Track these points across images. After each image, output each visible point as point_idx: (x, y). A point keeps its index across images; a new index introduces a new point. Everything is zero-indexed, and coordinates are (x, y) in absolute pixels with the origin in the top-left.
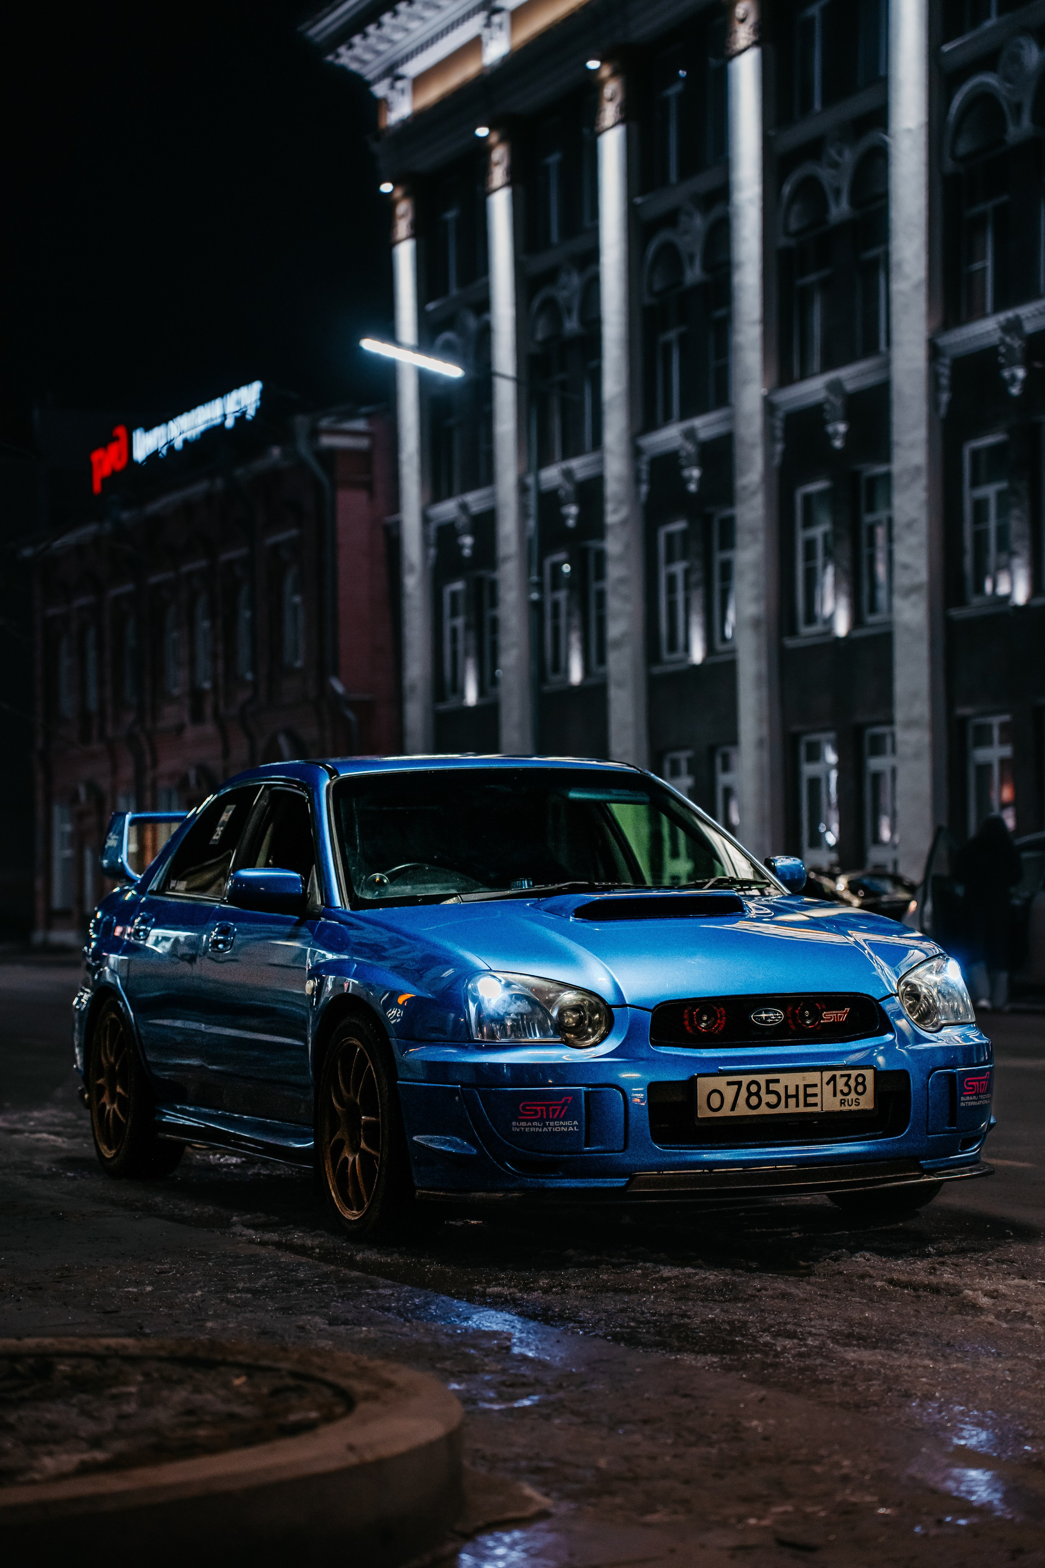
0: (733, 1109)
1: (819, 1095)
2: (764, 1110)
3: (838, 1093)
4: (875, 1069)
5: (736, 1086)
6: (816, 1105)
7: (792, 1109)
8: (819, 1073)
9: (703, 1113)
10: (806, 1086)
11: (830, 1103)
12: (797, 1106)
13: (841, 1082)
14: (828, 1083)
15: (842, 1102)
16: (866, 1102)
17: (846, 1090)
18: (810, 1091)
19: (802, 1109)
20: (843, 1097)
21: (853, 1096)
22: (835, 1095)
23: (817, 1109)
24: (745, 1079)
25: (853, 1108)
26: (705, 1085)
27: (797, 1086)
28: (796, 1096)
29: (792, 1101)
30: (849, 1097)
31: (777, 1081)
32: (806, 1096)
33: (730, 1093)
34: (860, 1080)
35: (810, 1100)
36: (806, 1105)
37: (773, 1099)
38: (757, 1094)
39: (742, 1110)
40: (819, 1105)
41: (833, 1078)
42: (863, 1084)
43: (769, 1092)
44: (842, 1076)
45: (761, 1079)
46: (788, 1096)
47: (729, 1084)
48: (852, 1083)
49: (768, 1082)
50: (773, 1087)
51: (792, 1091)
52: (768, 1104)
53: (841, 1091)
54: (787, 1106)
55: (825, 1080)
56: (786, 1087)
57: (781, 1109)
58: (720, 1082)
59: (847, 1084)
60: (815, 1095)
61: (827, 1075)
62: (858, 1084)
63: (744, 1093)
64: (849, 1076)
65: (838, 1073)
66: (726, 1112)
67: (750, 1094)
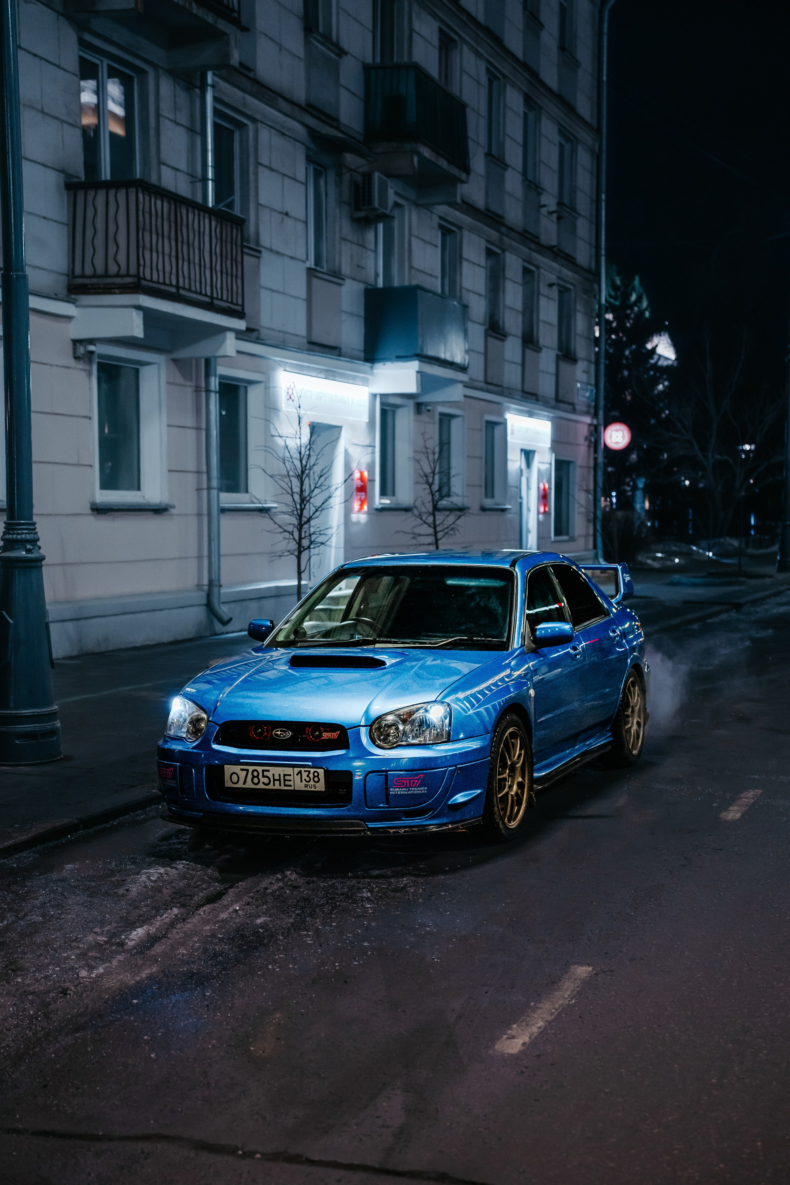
0: (244, 784)
1: (293, 781)
2: (261, 786)
3: (303, 780)
4: (324, 769)
5: (246, 772)
6: (290, 786)
7: (277, 786)
8: (292, 769)
9: (228, 784)
10: (285, 775)
11: (299, 785)
12: (280, 785)
13: (305, 775)
14: (297, 774)
15: (306, 786)
16: (321, 786)
17: (308, 779)
18: (287, 778)
19: (283, 787)
20: (307, 783)
21: (312, 783)
22: (301, 781)
23: (292, 788)
24: (251, 768)
25: (313, 789)
26: (229, 769)
27: (280, 775)
28: (279, 780)
29: (277, 783)
30: (310, 783)
31: (268, 771)
32: (285, 780)
33: (243, 774)
34: (316, 774)
35: (287, 783)
36: (285, 785)
37: (266, 780)
38: (257, 777)
39: (249, 785)
40: (293, 786)
41: (300, 772)
42: (318, 776)
43: (264, 776)
44: (305, 771)
45: (260, 769)
46: (274, 780)
47: (242, 770)
48: (311, 776)
49: (263, 771)
50: (266, 773)
51: (277, 777)
52: (263, 783)
53: (305, 780)
54: (274, 785)
55: (296, 773)
56: (273, 775)
57: (271, 786)
58: (237, 769)
59: (308, 776)
60: (290, 781)
61: (297, 770)
62: (314, 777)
63: (250, 776)
64: (309, 772)
65: (303, 770)
66: (240, 785)
67: (254, 777)
